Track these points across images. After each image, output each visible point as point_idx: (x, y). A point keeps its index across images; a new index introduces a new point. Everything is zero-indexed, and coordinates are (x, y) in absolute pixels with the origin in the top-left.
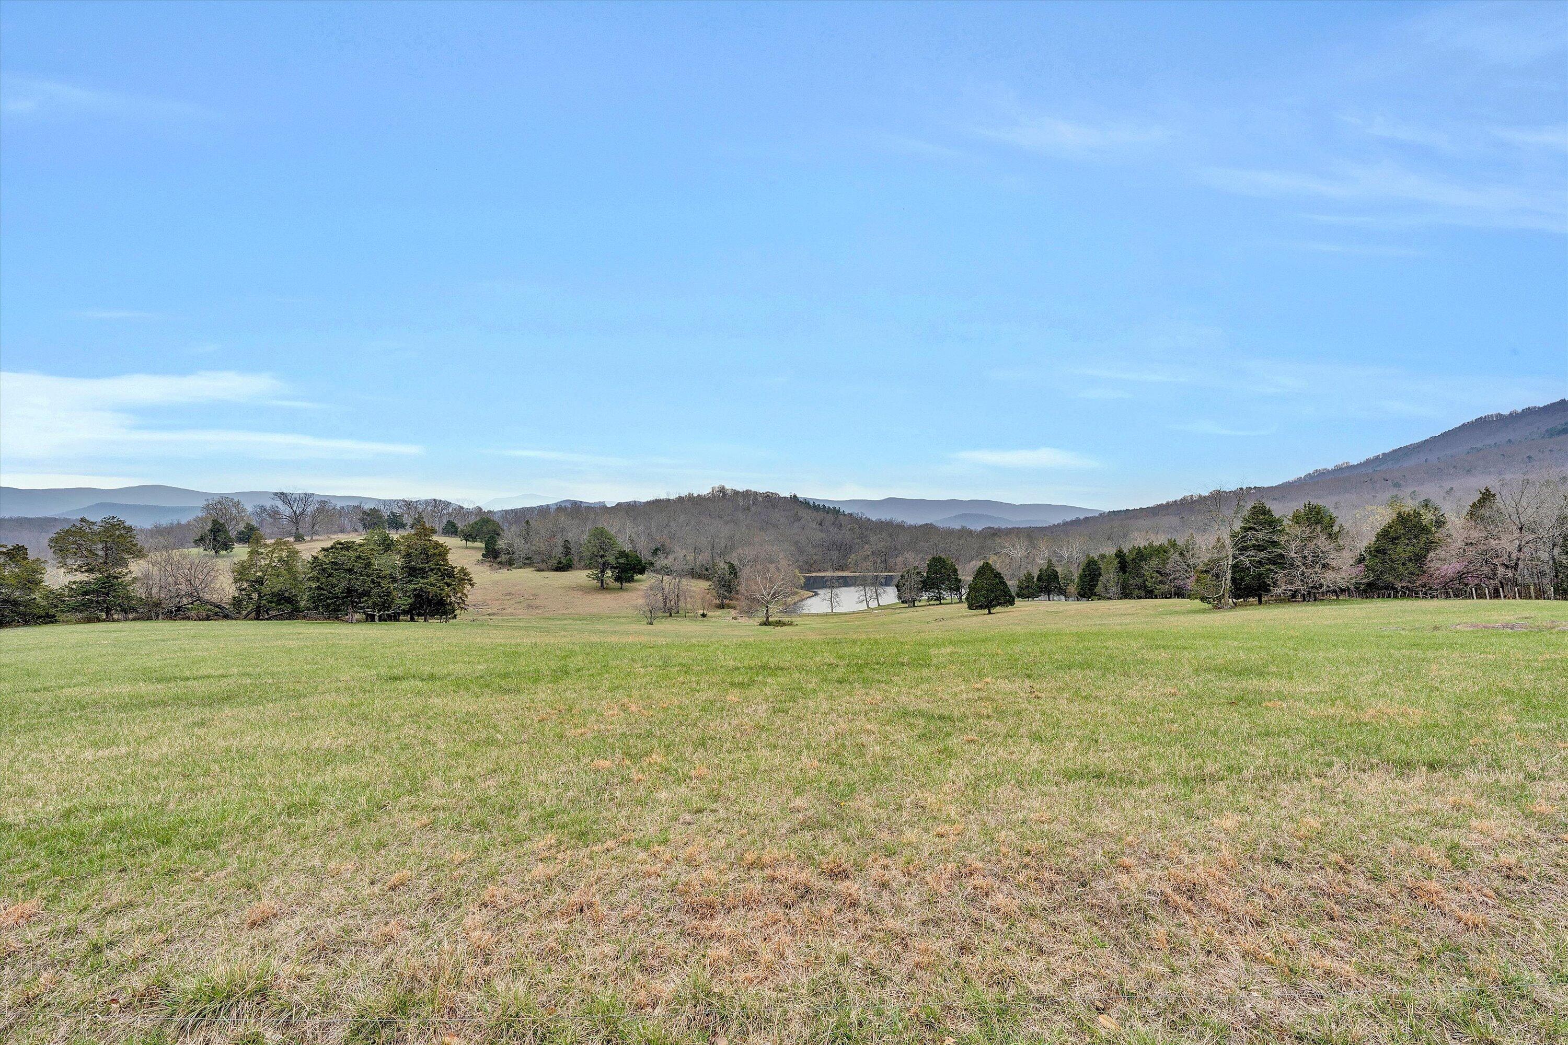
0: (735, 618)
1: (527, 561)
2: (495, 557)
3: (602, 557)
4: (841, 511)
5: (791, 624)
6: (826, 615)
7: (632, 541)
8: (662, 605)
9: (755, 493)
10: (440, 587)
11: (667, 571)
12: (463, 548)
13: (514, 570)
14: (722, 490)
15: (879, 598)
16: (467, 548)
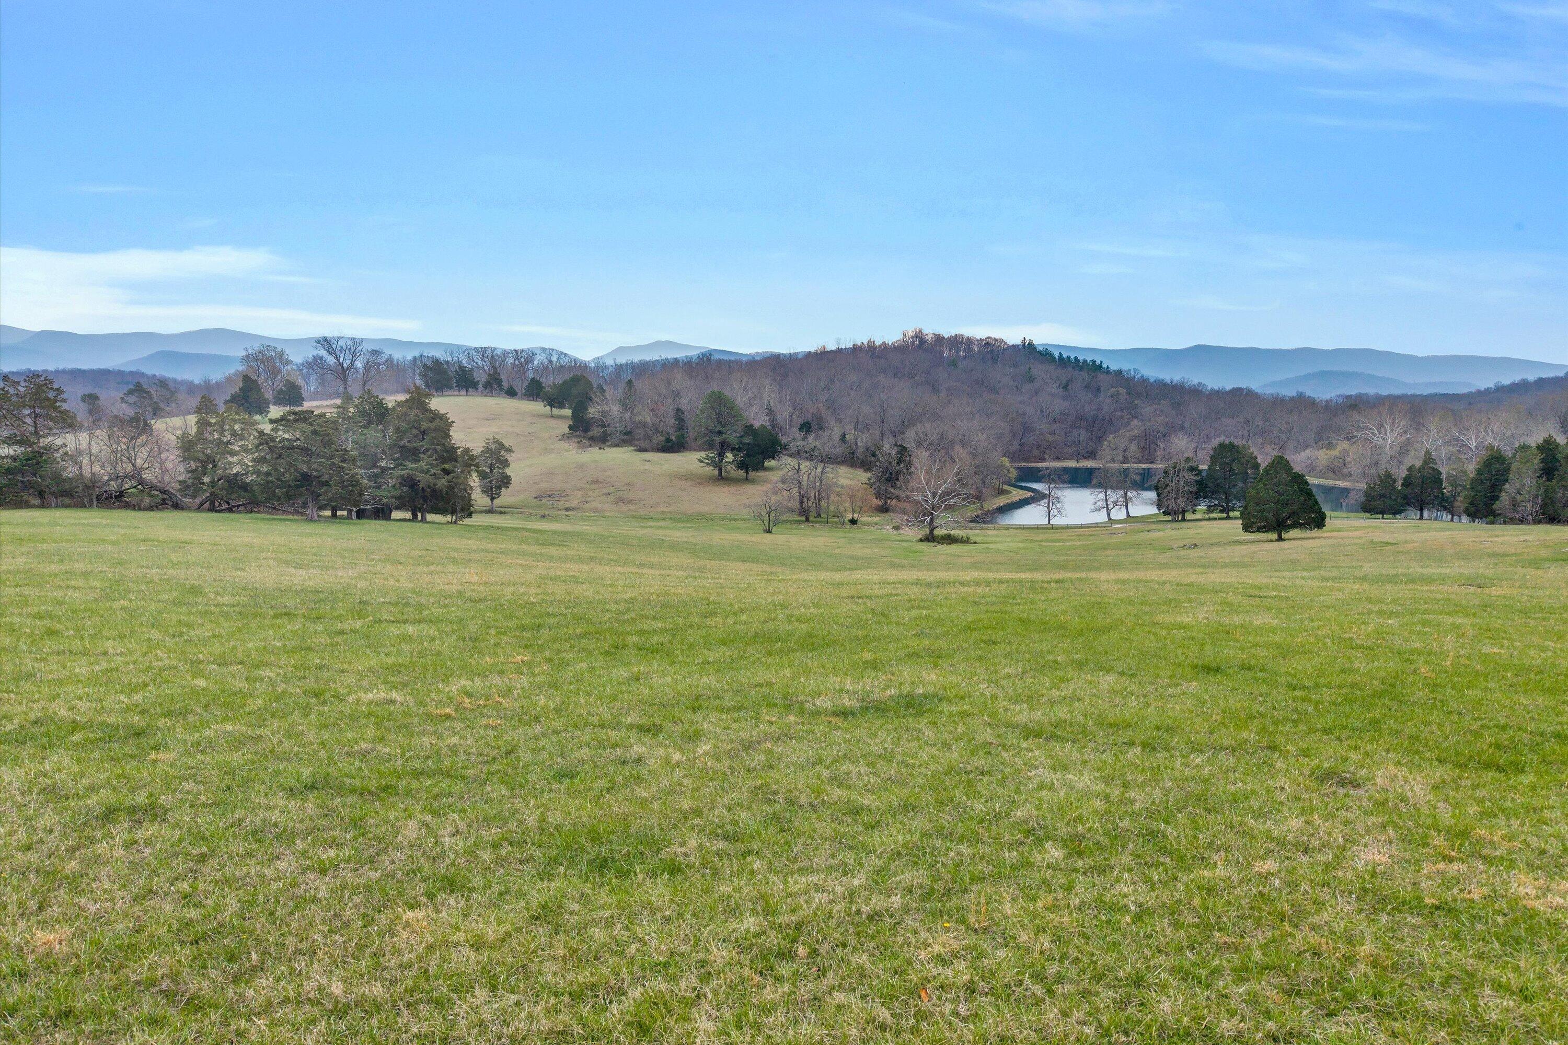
0: (896, 528)
1: (626, 437)
2: (586, 430)
3: (720, 433)
4: (1104, 366)
5: (965, 541)
6: (1037, 528)
7: (770, 412)
8: (796, 505)
9: (968, 339)
10: (435, 474)
11: (809, 455)
12: (547, 417)
13: (608, 449)
14: (919, 335)
15: (1130, 505)
16: (552, 416)
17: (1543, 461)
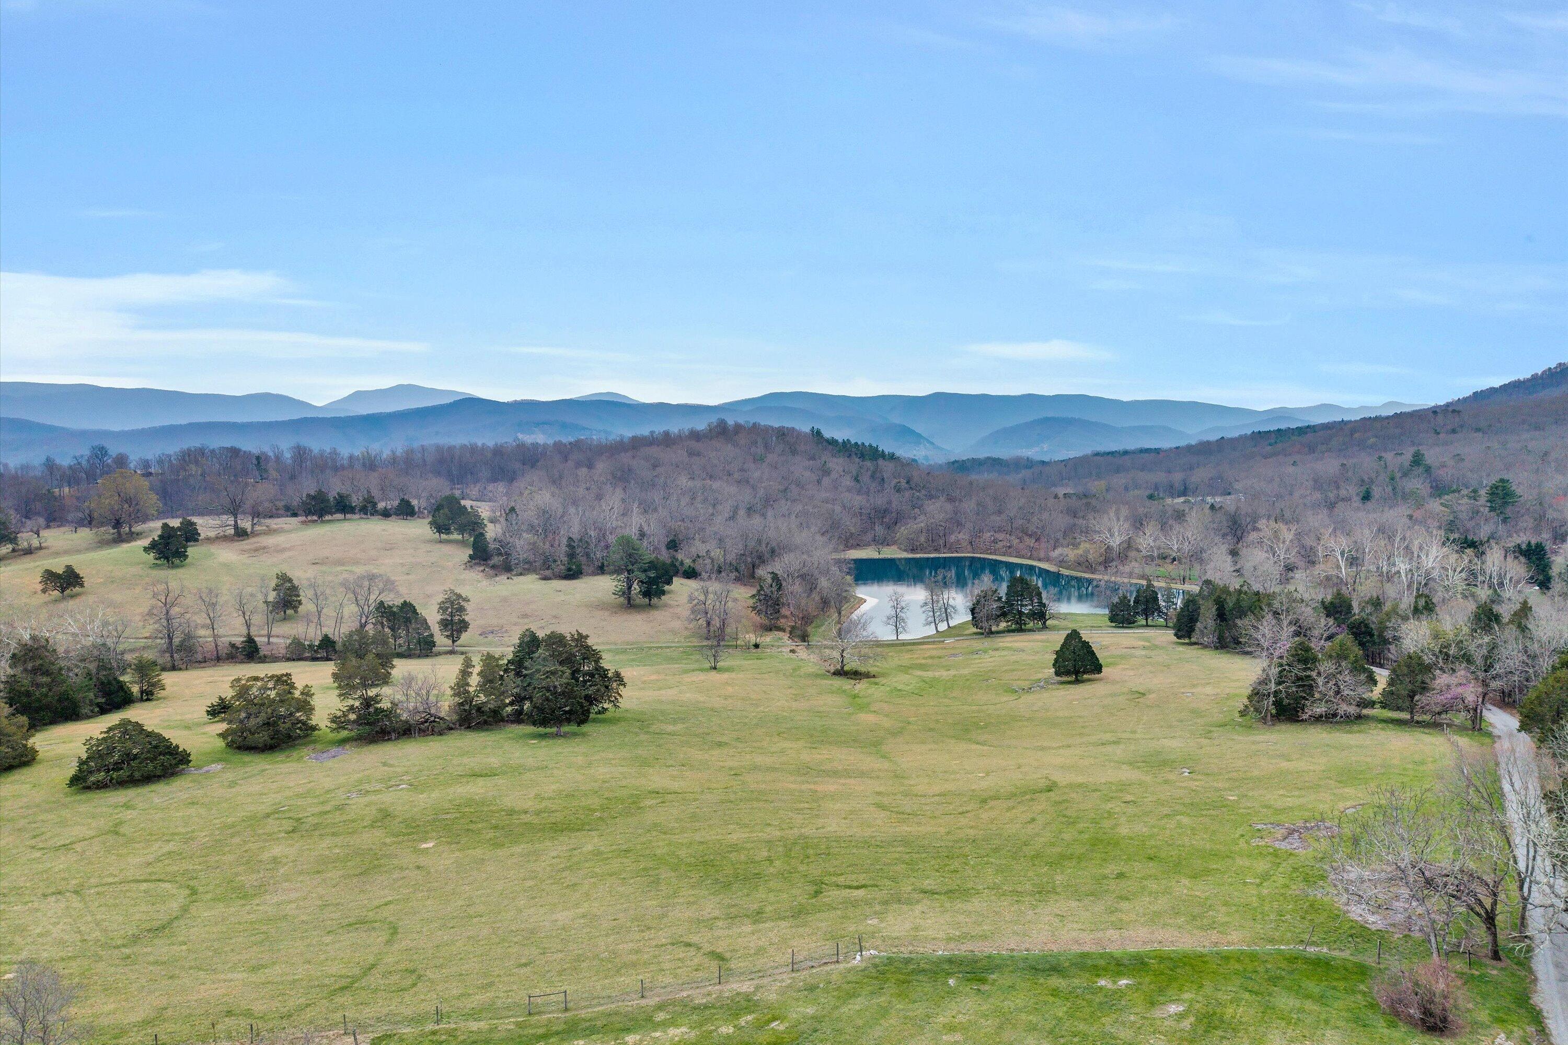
0: (789, 648)
1: (527, 565)
2: (488, 559)
3: (630, 571)
5: (867, 675)
6: (893, 644)
13: (515, 578)
16: (441, 542)
17: (1217, 610)
